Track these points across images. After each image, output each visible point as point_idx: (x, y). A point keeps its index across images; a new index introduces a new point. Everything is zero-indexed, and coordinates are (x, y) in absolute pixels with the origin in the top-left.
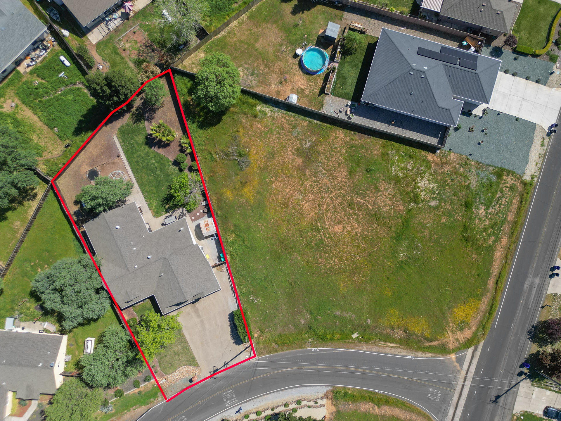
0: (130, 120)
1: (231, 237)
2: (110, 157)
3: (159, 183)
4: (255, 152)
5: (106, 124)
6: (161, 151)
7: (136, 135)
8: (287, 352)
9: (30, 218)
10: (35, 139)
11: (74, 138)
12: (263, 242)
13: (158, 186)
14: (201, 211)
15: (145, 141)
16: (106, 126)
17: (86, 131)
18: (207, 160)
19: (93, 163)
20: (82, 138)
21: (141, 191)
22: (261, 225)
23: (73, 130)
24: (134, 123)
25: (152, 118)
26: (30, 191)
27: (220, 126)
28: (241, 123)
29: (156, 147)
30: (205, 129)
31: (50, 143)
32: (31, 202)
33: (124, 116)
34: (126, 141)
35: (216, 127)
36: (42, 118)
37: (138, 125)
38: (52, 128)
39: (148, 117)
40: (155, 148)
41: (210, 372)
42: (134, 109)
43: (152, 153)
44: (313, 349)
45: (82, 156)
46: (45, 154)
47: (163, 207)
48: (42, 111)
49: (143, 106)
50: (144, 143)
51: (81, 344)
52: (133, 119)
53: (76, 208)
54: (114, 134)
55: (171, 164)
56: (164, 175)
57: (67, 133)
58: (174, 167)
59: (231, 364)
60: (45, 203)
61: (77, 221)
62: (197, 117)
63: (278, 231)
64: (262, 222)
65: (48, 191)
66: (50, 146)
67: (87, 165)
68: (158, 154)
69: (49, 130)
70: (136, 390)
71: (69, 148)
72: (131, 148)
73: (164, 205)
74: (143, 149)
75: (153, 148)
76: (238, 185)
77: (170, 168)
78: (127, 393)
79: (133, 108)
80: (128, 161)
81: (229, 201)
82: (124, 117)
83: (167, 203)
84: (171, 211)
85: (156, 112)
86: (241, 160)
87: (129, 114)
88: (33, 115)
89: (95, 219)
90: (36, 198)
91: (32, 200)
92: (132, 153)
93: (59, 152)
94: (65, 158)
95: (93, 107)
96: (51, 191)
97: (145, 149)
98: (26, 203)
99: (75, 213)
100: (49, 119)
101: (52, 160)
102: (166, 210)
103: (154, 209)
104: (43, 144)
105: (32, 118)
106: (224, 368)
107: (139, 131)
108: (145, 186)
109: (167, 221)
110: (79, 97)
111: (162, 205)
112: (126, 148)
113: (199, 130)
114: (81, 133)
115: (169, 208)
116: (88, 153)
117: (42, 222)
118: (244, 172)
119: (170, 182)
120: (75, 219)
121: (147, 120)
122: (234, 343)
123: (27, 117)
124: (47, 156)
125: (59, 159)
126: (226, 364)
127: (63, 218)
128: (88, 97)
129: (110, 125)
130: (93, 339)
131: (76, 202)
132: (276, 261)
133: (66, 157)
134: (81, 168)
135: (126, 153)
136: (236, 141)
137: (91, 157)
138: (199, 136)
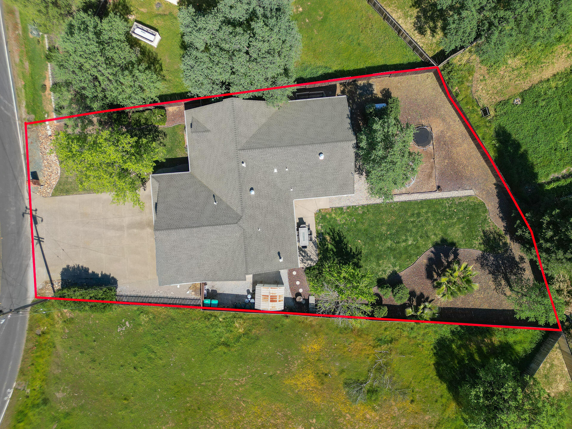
0: (491, 228)
1: (239, 327)
2: (442, 174)
3: (372, 239)
4: (368, 416)
5: (498, 186)
6: (423, 260)
7: (463, 228)
8: (23, 347)
9: (388, 10)
10: (514, 62)
11: (494, 126)
12: (213, 375)
13: (367, 234)
14: (301, 291)
15: (450, 240)
16: (495, 184)
17: (499, 151)
18: (383, 331)
19: (442, 143)
20: (490, 139)
21: (368, 205)
22: (243, 382)
23: (509, 129)
24: (484, 232)
25: (482, 266)
26: (431, 24)
27: (433, 373)
28: (425, 411)
29: (432, 255)
30: (435, 347)
31: (498, 85)
32: (413, 20)
33: (502, 220)
34: (460, 208)
35: (433, 366)
36: (545, 85)
37: (479, 238)
38: (523, 95)
39: (486, 259)
40: (432, 252)
41: (36, 210)
42: (508, 241)
43: (425, 245)
44: (11, 391)
45: (459, 127)
46: (484, 69)
47: (328, 231)
48: (556, 88)
49: (508, 257)
50: (446, 237)
51: (155, 22)
52: (492, 233)
53: (377, 90)
54: (477, 192)
55: (397, 269)
56: (381, 251)
57: (505, 118)
58: (389, 272)
59: (37, 248)
60: (404, 43)
61: (357, 85)
62: (459, 343)
63: (221, 408)
64: (247, 387)
65: (421, 55)
66: (493, 82)
67: (442, 132)
68: (419, 254)
69: (521, 91)
70: (49, 83)
71: (480, 112)
72: (445, 213)
73: (331, 234)
74: (437, 232)
75: (433, 249)
76: (322, 367)
77: (390, 265)
78: (49, 68)
79: (511, 239)
80: (426, 200)
81: (302, 343)
82: (500, 220)
83: (333, 239)
84: (317, 242)
85: (490, 276)
86: (363, 389)
87: (503, 229)
88: (555, 72)
89: (349, 121)
90: (416, 32)
91: (415, 23)
92: (435, 212)
93: (478, 93)
94: (465, 101)
95: (535, 176)
96: (420, 59)
97: (435, 234)
98: (415, 12)
99: (371, 85)
100: (539, 96)
101: (470, 78)
102: (322, 233)
103: (330, 215)
104: (502, 73)
105: (550, 68)
106: (35, 234)
107: (469, 235)
108: (373, 214)
109: (304, 231)
110: (560, 157)
111: (333, 230)
112: (447, 205)
113: (438, 337)
114: (499, 141)
115: (324, 239)
116: (460, 140)
117: (374, 27)
118: (341, 386)
119: (367, 257)
120: (360, 82)
121: (483, 256)
122: (68, 266)
123: (554, 60)
124: (480, 71)
125: (468, 89)
126: (40, 240)
127: (369, 63)
128: (555, 172)
129: (495, 191)
130: (155, 44)
131: (387, 94)
132: (172, 387)
133: (467, 103)
134: (439, 121)
135: (439, 201)
136: (397, 392)
137: (452, 143)
138: (427, 333)
